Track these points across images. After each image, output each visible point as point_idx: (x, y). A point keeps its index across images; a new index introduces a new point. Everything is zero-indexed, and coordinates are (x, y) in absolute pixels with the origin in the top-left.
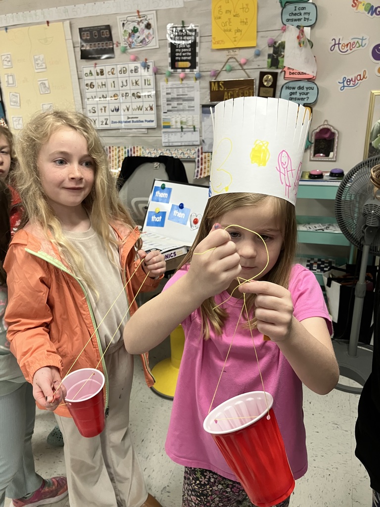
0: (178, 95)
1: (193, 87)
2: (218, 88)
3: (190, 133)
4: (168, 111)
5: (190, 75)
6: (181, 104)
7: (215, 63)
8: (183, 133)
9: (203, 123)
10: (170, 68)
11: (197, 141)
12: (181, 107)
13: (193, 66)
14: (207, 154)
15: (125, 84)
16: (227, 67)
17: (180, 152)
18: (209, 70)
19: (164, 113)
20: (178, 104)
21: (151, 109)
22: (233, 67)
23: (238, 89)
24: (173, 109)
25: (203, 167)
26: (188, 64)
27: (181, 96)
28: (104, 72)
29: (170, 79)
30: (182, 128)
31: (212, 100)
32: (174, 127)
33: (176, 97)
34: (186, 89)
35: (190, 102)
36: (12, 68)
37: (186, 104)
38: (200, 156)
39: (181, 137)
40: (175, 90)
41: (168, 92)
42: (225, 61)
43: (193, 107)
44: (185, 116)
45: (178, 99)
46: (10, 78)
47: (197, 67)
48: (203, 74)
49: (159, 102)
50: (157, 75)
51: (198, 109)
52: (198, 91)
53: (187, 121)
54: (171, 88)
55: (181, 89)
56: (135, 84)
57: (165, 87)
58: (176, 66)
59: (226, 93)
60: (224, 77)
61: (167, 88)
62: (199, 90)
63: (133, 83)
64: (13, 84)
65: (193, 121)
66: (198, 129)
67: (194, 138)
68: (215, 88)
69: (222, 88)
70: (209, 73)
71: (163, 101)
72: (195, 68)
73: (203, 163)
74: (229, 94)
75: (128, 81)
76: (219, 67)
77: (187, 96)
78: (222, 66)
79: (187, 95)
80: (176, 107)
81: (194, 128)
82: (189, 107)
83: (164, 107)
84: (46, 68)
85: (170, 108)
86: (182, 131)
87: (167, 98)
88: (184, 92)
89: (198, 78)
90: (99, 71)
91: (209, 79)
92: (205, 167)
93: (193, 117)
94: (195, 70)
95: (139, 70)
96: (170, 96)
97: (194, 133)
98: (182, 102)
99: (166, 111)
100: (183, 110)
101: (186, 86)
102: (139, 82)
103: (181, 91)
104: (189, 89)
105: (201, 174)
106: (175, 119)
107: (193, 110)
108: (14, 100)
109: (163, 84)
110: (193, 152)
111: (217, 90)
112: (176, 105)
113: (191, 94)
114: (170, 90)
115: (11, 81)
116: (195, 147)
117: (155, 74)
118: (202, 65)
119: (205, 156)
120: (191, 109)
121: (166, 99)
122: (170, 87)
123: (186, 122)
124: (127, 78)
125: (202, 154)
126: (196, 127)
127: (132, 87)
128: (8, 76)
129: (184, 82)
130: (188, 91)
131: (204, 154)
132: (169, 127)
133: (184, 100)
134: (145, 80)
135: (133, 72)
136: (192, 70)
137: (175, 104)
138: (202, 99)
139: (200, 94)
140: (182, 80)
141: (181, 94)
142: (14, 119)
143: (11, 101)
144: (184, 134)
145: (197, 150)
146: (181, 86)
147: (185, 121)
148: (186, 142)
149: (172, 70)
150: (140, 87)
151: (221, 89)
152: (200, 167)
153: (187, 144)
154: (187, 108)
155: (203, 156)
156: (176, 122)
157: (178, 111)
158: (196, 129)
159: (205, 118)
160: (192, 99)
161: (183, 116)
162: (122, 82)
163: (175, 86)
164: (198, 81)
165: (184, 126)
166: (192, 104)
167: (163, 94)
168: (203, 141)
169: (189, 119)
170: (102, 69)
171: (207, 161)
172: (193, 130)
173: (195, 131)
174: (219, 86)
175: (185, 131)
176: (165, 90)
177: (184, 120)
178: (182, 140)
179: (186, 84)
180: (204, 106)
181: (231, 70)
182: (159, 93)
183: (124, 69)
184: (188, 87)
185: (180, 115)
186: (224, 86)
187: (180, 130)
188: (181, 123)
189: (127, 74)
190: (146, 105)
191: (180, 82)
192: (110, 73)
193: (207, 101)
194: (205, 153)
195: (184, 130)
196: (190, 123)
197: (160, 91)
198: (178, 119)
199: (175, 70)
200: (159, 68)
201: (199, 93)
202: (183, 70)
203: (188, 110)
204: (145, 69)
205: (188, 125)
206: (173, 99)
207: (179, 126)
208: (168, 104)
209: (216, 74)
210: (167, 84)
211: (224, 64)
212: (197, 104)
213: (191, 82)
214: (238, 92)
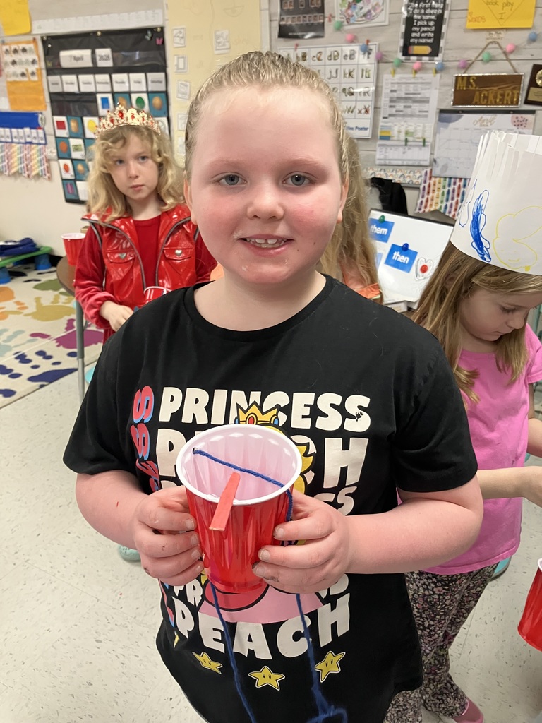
0: (407, 94)
1: (430, 83)
2: (467, 87)
3: (417, 148)
4: (390, 115)
5: (428, 66)
6: (410, 107)
7: (467, 49)
8: (407, 148)
9: (438, 135)
10: (401, 54)
11: (426, 160)
12: (409, 111)
13: (435, 52)
14: (438, 179)
15: (334, 75)
16: (485, 56)
17: (400, 174)
18: (457, 59)
19: (384, 118)
20: (405, 107)
21: (367, 111)
22: (494, 56)
23: (496, 88)
24: (397, 113)
25: (430, 197)
26: (427, 50)
27: (411, 96)
28: (307, 57)
29: (398, 70)
30: (406, 140)
31: (455, 103)
32: (395, 138)
33: (404, 96)
34: (420, 85)
35: (423, 104)
36: (184, 47)
37: (416, 107)
38: (428, 182)
39: (404, 153)
40: (404, 86)
41: (393, 89)
42: (483, 47)
43: (427, 112)
44: (413, 125)
45: (406, 99)
46: (181, 61)
47: (440, 55)
48: (447, 64)
49: (379, 103)
50: (381, 64)
51: (433, 114)
52: (436, 88)
53: (416, 131)
54: (398, 83)
55: (412, 85)
56: (347, 76)
57: (390, 81)
58: (411, 52)
59: (477, 93)
60: (478, 71)
61: (392, 83)
62: (438, 87)
63: (345, 74)
64: (184, 69)
65: (424, 131)
66: (430, 144)
67: (423, 155)
68: (463, 86)
69: (472, 86)
70: (457, 63)
71: (384, 101)
72: (437, 56)
73: (431, 191)
74: (482, 95)
75: (339, 71)
76: (471, 55)
77: (419, 96)
78: (478, 54)
79: (419, 94)
80: (401, 111)
81: (424, 141)
82: (420, 111)
83: (385, 110)
84: (229, 49)
85: (393, 111)
86: (406, 145)
87: (391, 98)
88: (417, 90)
89: (440, 70)
90: (300, 55)
91: (455, 73)
92: (433, 196)
93: (424, 127)
94: (436, 58)
95: (357, 55)
96: (395, 95)
97: (423, 148)
98: (411, 104)
99: (387, 116)
100: (411, 116)
101: (420, 81)
102: (354, 74)
103: (411, 89)
104: (424, 86)
105: (426, 207)
106: (398, 128)
107: (426, 116)
108: (183, 90)
109: (387, 77)
110: (418, 175)
111: (465, 88)
112: (402, 108)
113: (425, 94)
114: (396, 86)
115: (181, 66)
116: (421, 168)
117: (378, 62)
118: (447, 52)
119: (435, 182)
120: (423, 114)
121: (388, 99)
122: (396, 81)
123: (413, 133)
124: (338, 67)
125: (430, 178)
126: (427, 140)
127: (344, 80)
128: (179, 58)
129: (417, 75)
130: (422, 89)
131: (433, 179)
132: (388, 138)
133: (415, 101)
134: (363, 70)
135: (348, 58)
136: (432, 58)
137: (400, 106)
138: (440, 101)
139: (440, 93)
140: (416, 72)
141: (412, 92)
142: (180, 116)
143: (178, 92)
144: (409, 149)
145: (423, 172)
146: (413, 81)
147: (412, 131)
148: (409, 160)
149: (404, 58)
150: (354, 80)
151: (471, 88)
152: (426, 196)
153: (410, 163)
154: (418, 113)
155: (432, 182)
156: (399, 132)
157: (404, 116)
158: (426, 144)
159: (442, 128)
160: (426, 101)
161: (410, 124)
162: (331, 72)
163: (404, 81)
164: (438, 75)
165: (410, 138)
166: (425, 107)
167: (386, 91)
168: (435, 161)
169: (419, 128)
170: (305, 53)
171: (436, 190)
172: (422, 144)
173: (424, 145)
174: (469, 83)
175: (411, 146)
176: (390, 85)
177: (411, 129)
178: (405, 157)
179: (421, 78)
180: (442, 111)
181: (491, 59)
182: (380, 89)
183: (336, 53)
184: (422, 83)
185: (406, 122)
186: (476, 84)
187: (404, 143)
188: (407, 133)
189: (338, 61)
190: (360, 106)
191: (412, 76)
192: (315, 59)
193: (448, 104)
194: (436, 177)
195: (409, 143)
196: (419, 134)
197: (382, 87)
198: (402, 127)
199: (408, 57)
200: (384, 53)
201: (437, 91)
202: (419, 58)
203: (419, 116)
204: (364, 54)
205: (416, 136)
206: (399, 99)
207: (403, 137)
208: (391, 107)
209: (467, 65)
210: (393, 76)
211: (480, 51)
212: (432, 108)
213: (429, 76)
214: (496, 93)
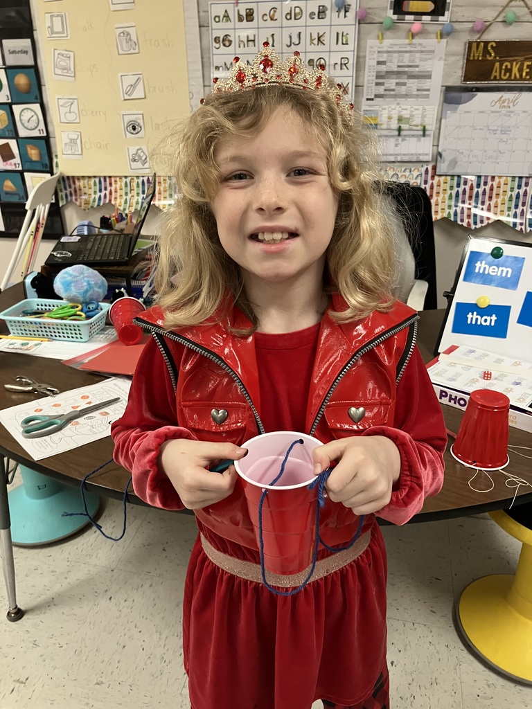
0: (399, 66)
1: (433, 52)
2: (484, 56)
3: (415, 139)
4: (377, 96)
5: (429, 28)
6: (404, 84)
7: (484, 6)
8: (400, 139)
9: (443, 121)
10: (392, 11)
11: (426, 155)
12: (403, 90)
13: (440, 9)
14: (442, 179)
15: (295, 40)
16: (500, 19)
17: (391, 173)
18: (470, 20)
19: (368, 99)
20: (397, 84)
21: (345, 90)
22: (518, 17)
23: (522, 58)
24: (387, 93)
25: (433, 201)
26: (429, 6)
27: (406, 69)
28: (255, 15)
29: (388, 34)
30: (400, 130)
31: (467, 78)
32: (384, 126)
33: (396, 69)
34: (418, 55)
35: (422, 80)
37: (413, 84)
38: (430, 182)
39: (396, 145)
40: (396, 55)
41: (381, 59)
42: (505, 4)
43: (428, 90)
44: (407, 108)
45: (398, 74)
46: (57, 21)
47: (446, 13)
48: (457, 26)
49: (361, 78)
50: (361, 25)
51: (437, 95)
52: (441, 59)
53: (412, 116)
54: (388, 52)
55: (407, 55)
56: (316, 42)
57: (376, 49)
58: (405, 9)
59: (497, 64)
60: (498, 34)
61: (379, 52)
62: (444, 57)
63: (312, 40)
64: (63, 32)
65: (423, 117)
66: (432, 133)
67: (424, 148)
68: (477, 54)
69: (491, 56)
70: (471, 25)
71: (369, 76)
72: (443, 15)
73: (434, 194)
74: (504, 67)
75: (302, 36)
76: (489, 15)
77: (417, 69)
78: (497, 13)
79: (417, 66)
80: (393, 90)
81: (424, 130)
82: (418, 90)
83: (370, 89)
85: (381, 90)
86: (399, 135)
87: (377, 72)
88: (413, 61)
89: (447, 33)
90: (243, 13)
91: (468, 38)
93: (424, 110)
94: (441, 18)
95: (328, 13)
96: (383, 68)
97: (423, 139)
98: (406, 81)
99: (373, 97)
100: (406, 96)
101: (419, 48)
102: (326, 39)
103: (406, 59)
104: (424, 56)
106: (387, 112)
107: (427, 96)
108: (63, 64)
109: (372, 44)
110: (416, 173)
111: (480, 58)
112: (393, 87)
113: (425, 66)
114: (385, 55)
115: (57, 28)
116: (421, 164)
117: (359, 23)
118: (456, 9)
119: (439, 181)
120: (423, 94)
121: (375, 74)
122: (385, 49)
123: (409, 119)
124: (302, 30)
125: (433, 177)
126: (427, 128)
127: (310, 48)
128: (52, 16)
129: (416, 41)
130: (421, 60)
131: (437, 178)
132: (375, 126)
133: (412, 76)
134: (338, 34)
135: (316, 16)
136: (435, 18)
137: (391, 83)
138: (446, 75)
139: (445, 65)
140: (413, 36)
141: (407, 64)
142: (61, 102)
143: (55, 66)
144: (403, 140)
145: (423, 170)
146: (408, 49)
147: (408, 116)
148: (404, 155)
149: (395, 17)
150: (326, 48)
151: (489, 58)
153: (406, 158)
154: (415, 93)
155: (435, 182)
156: (390, 118)
157: (395, 96)
158: (427, 133)
159: (449, 112)
160: (428, 76)
161: (403, 107)
162: (290, 37)
163: (396, 48)
164: (444, 41)
165: (404, 126)
166: (426, 84)
167: (370, 62)
168: (440, 154)
169: (416, 112)
170: (250, 9)
171: (441, 191)
172: (421, 133)
173: (424, 135)
174: (486, 51)
175: (405, 136)
176: (376, 55)
177: (406, 114)
178: (398, 150)
179: (420, 44)
180: (448, 89)
182: (361, 60)
183: (297, 10)
184: (422, 52)
185: (398, 104)
186: (495, 52)
187: (397, 133)
188: (400, 119)
189: (301, 22)
191: (407, 41)
192: (267, 18)
193: (456, 79)
194: (440, 176)
195: (402, 133)
196: (417, 121)
197: (365, 57)
198: (393, 112)
199: (401, 17)
200: (369, 11)
201: (442, 63)
202: (418, 17)
203: (417, 96)
204: (339, 11)
205: (413, 123)
206: (389, 74)
207: (395, 125)
208: (377, 84)
209: (485, 28)
210: (381, 43)
211: (502, 8)
212: (435, 86)
213: (431, 42)
214: (522, 65)
